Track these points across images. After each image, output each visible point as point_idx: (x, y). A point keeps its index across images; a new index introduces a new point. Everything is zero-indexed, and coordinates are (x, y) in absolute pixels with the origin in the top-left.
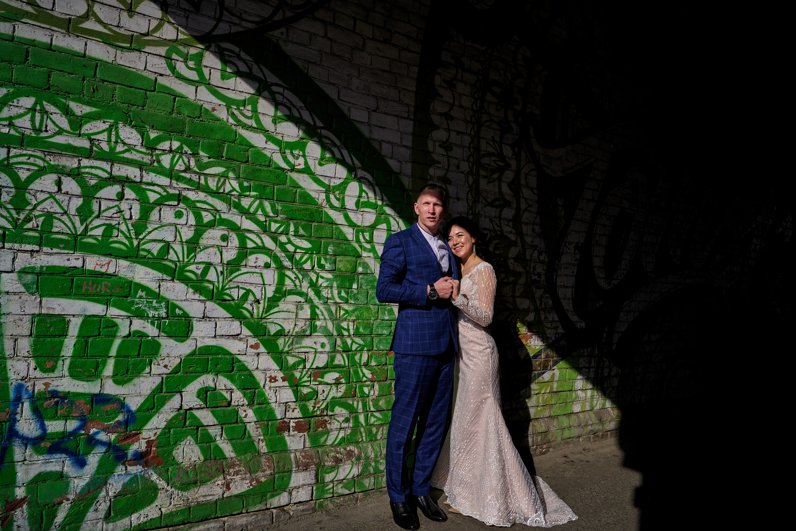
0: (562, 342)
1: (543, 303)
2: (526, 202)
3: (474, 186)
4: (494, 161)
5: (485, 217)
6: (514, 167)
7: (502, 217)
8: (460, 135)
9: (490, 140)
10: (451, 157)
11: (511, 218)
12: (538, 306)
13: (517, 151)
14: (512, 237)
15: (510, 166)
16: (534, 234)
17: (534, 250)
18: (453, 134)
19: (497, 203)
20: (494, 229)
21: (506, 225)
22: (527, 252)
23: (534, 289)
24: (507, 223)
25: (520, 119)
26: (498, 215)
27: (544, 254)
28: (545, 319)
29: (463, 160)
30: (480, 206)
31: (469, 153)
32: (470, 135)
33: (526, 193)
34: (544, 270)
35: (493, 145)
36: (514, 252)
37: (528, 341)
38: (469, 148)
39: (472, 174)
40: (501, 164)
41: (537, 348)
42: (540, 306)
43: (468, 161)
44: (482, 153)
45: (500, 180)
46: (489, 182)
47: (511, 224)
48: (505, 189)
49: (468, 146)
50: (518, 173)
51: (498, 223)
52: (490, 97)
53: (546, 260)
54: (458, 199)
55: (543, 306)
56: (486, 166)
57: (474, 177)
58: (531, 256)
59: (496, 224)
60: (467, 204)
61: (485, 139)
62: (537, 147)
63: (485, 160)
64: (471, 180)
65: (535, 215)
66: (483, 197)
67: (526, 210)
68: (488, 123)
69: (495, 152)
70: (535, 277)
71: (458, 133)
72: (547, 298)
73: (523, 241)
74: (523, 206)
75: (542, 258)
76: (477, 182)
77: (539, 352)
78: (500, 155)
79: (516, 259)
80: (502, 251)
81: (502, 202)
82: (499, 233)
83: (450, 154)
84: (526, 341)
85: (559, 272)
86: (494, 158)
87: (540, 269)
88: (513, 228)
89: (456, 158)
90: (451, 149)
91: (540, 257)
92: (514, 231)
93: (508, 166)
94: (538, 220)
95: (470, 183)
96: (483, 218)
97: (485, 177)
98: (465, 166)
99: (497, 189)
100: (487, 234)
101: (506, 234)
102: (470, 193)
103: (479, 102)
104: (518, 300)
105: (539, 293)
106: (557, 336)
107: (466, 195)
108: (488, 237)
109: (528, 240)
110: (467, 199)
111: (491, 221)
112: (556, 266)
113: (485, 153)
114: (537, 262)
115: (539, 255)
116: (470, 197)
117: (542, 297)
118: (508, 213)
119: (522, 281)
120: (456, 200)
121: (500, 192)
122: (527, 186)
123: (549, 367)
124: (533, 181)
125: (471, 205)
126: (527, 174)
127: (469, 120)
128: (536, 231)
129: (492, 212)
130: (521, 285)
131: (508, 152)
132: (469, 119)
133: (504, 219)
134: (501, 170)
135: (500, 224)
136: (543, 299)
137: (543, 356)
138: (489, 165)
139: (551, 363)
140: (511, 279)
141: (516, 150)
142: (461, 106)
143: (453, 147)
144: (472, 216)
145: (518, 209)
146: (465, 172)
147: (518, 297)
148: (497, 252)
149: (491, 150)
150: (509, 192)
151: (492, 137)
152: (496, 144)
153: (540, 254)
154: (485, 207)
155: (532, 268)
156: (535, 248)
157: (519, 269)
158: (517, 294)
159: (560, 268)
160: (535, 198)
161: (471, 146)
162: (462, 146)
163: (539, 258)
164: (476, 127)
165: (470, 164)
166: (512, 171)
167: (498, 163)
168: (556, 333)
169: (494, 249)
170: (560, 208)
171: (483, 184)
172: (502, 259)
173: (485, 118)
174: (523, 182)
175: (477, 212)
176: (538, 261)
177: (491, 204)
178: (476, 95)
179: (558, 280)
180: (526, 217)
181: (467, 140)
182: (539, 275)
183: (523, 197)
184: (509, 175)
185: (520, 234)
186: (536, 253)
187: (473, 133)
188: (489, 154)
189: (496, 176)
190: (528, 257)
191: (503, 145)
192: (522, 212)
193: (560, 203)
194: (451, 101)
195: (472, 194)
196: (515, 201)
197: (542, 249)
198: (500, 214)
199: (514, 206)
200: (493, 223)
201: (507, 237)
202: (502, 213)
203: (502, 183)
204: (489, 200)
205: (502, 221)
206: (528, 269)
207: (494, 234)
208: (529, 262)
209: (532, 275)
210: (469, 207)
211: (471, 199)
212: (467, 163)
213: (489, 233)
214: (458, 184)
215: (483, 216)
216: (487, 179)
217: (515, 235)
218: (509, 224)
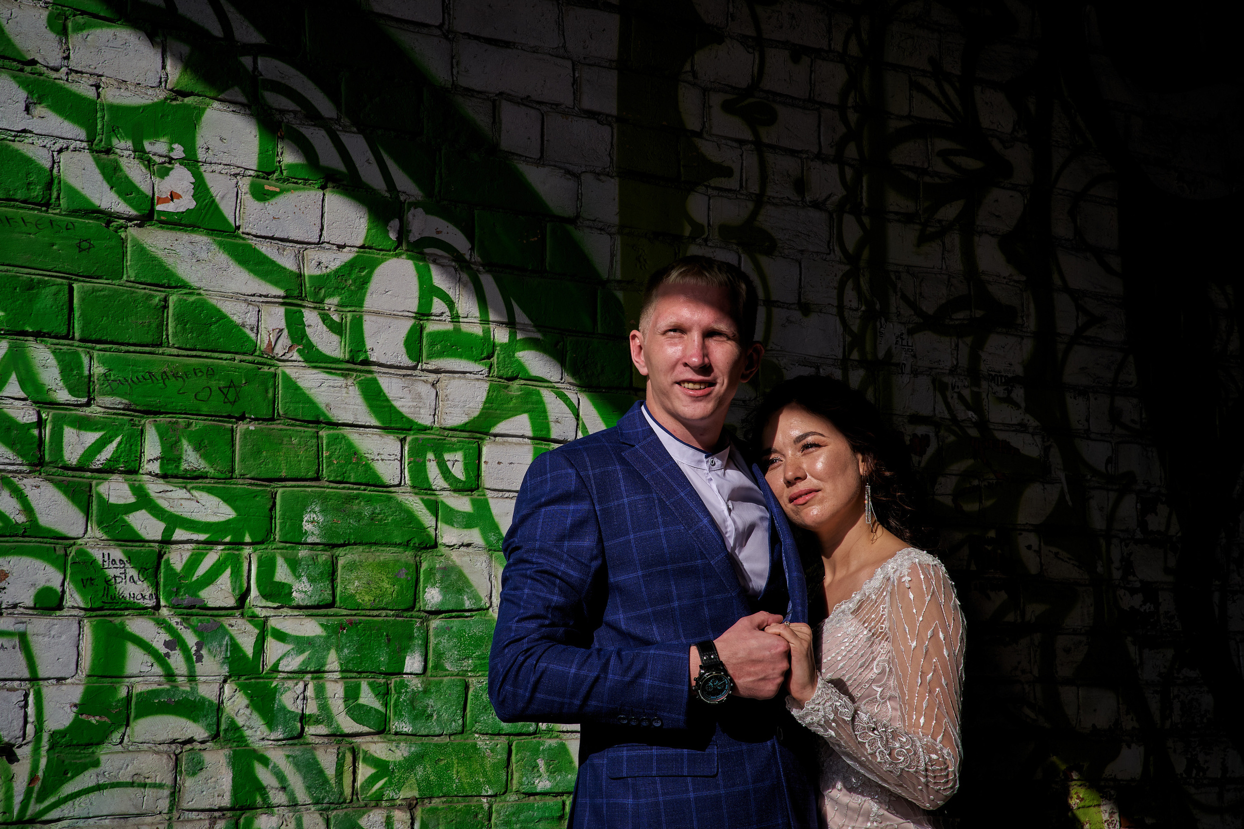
1: (1177, 706)
2: (1080, 308)
3: (866, 254)
4: (944, 155)
5: (915, 373)
6: (1023, 173)
7: (983, 368)
8: (805, 60)
9: (923, 73)
10: (773, 148)
11: (1019, 370)
12: (1157, 717)
13: (1032, 108)
14: (1029, 446)
15: (1007, 169)
16: (1119, 430)
17: (1122, 493)
18: (777, 59)
19: (960, 315)
20: (954, 419)
21: (1001, 400)
22: (1093, 503)
23: (1132, 649)
24: (1002, 393)
26: (964, 363)
27: (1163, 510)
28: (1188, 771)
29: (819, 156)
31: (842, 130)
32: (842, 57)
34: (1167, 571)
35: (935, 91)
36: (1036, 502)
38: (842, 108)
39: (856, 211)
40: (971, 163)
42: (1164, 718)
43: (839, 160)
44: (894, 124)
45: (968, 224)
46: (923, 239)
47: (1018, 394)
48: (991, 258)
49: (835, 100)
50: (1039, 195)
51: (966, 393)
53: (1174, 530)
54: (805, 308)
55: (1176, 719)
56: (912, 176)
57: (866, 220)
58: (1111, 518)
59: (961, 397)
60: (840, 329)
61: (905, 69)
63: (907, 154)
64: (852, 232)
65: (1119, 355)
66: (904, 297)
67: (1077, 337)
69: (946, 118)
70: (1130, 601)
71: (797, 53)
72: (1190, 682)
73: (1072, 459)
74: (1067, 323)
75: (1155, 522)
76: (875, 238)
78: (967, 129)
79: (1048, 531)
80: (989, 503)
81: (979, 314)
82: (973, 432)
83: (769, 135)
85: (1234, 579)
86: (943, 144)
87: (1153, 568)
88: (1028, 410)
89: (792, 153)
90: (771, 119)
91: (1150, 518)
92: (1033, 422)
94: (1130, 376)
95: (851, 247)
96: (906, 378)
97: (908, 219)
98: (827, 181)
99: (956, 263)
100: (926, 438)
101: (1000, 436)
102: (850, 284)
104: (1068, 694)
105: (1153, 664)
107: (834, 293)
108: (931, 451)
109: (1095, 453)
110: (841, 308)
111: (940, 387)
112: (1219, 554)
113: (906, 123)
114: (1137, 542)
115: (1144, 513)
116: (850, 296)
117: (1167, 680)
118: (1007, 353)
119: (1080, 617)
120: (797, 315)
121: (972, 273)
122: (1081, 245)
124: (1104, 223)
125: (855, 328)
126: (1078, 197)
128: (1126, 419)
129: (942, 351)
130: (1076, 632)
131: (995, 114)
133: (993, 378)
135: (977, 396)
136: (1174, 690)
138: (922, 172)
140: (1034, 610)
141: (1031, 104)
143: (778, 108)
144: (861, 372)
145: (1046, 335)
146: (830, 205)
147: (1069, 682)
148: (971, 507)
149: (929, 111)
150: (1007, 270)
151: (932, 61)
152: (947, 86)
153: (1148, 506)
154: (911, 332)
155: (1117, 564)
156: (1124, 483)
157: (1064, 570)
158: (1064, 670)
160: (1116, 287)
161: (851, 102)
162: (812, 103)
163: (1143, 525)
164: (865, 22)
165: (849, 172)
166: (1015, 187)
167: (958, 159)
171: (901, 246)
172: (992, 534)
174: (1062, 229)
175: (881, 355)
176: (1139, 535)
177: (935, 323)
179: (1233, 610)
182: (1149, 591)
183: (1067, 290)
184: (1003, 206)
185: (1058, 431)
186: (1129, 507)
187: (854, 49)
188: (923, 129)
189: (950, 212)
190: (1098, 522)
191: (977, 89)
192: (1062, 347)
195: (857, 288)
196: (1032, 306)
197: (1153, 490)
198: (975, 358)
199: (1031, 324)
200: (949, 394)
201: (1006, 444)
202: (984, 355)
203: (976, 238)
204: (929, 307)
205: (984, 384)
206: (1100, 569)
207: (952, 438)
208: (1102, 542)
209: (1121, 592)
210: (848, 339)
211: (854, 304)
212: (834, 169)
213: (932, 435)
214: (802, 252)
215: (908, 369)
216: (917, 227)
217: (1038, 439)
218: (1013, 395)
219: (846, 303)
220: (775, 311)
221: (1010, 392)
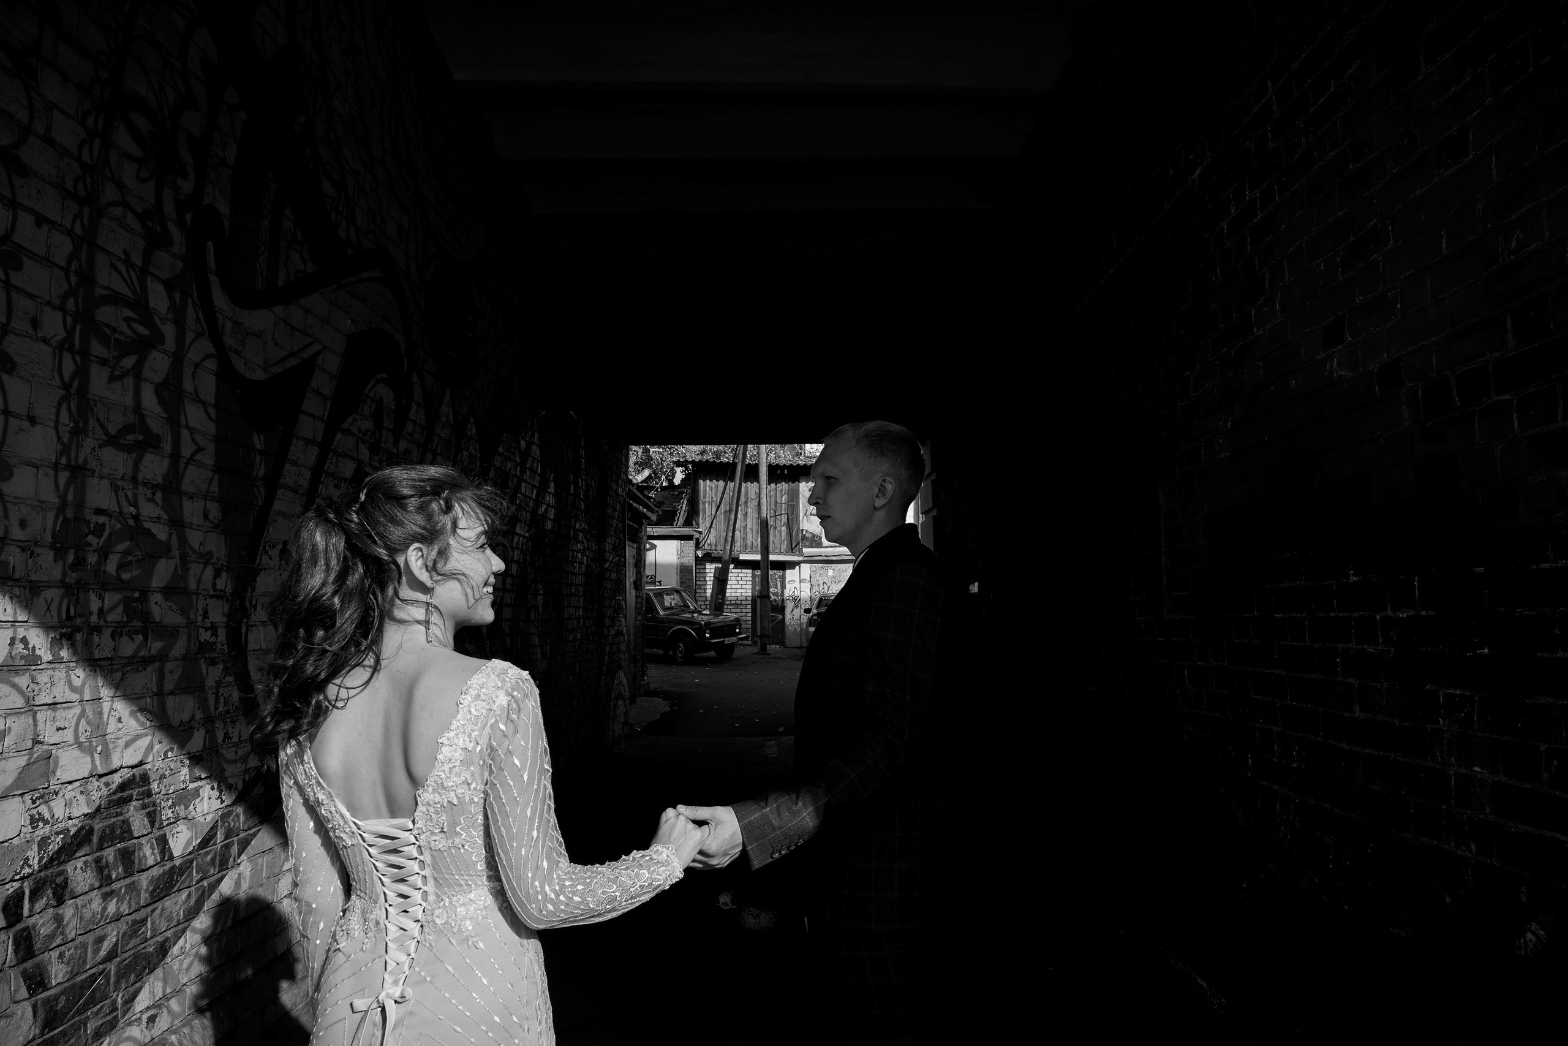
0: (255, 790)
1: (222, 700)
2: (194, 440)
3: (76, 384)
4: (127, 320)
5: (101, 478)
6: (170, 344)
7: (140, 477)
8: (45, 227)
9: (119, 259)
10: (17, 288)
11: (160, 480)
12: (212, 710)
13: (178, 300)
14: (161, 532)
15: (162, 339)
16: (207, 524)
17: (206, 564)
18: (26, 221)
19: (130, 437)
20: (121, 513)
21: (149, 500)
22: (191, 572)
23: (204, 667)
24: (150, 496)
25: (188, 217)
26: (130, 473)
27: (224, 575)
28: (224, 741)
29: (49, 303)
30: (89, 443)
31: (66, 287)
32: (70, 233)
33: (195, 416)
34: (224, 615)
35: (125, 274)
36: (163, 572)
37: (191, 808)
38: (67, 270)
39: (71, 350)
40: (143, 331)
41: (209, 818)
42: (216, 709)
43: (62, 308)
44: (99, 292)
45: (137, 372)
46: (112, 379)
47: (159, 496)
48: (150, 400)
49: (63, 264)
50: (178, 359)
51: (130, 493)
52: (123, 138)
53: (229, 589)
54: (32, 420)
55: (221, 709)
56: (108, 331)
57: (78, 358)
58: (199, 582)
59: (127, 497)
60: (55, 439)
61: (109, 253)
62: (220, 299)
63: (106, 314)
64: (68, 368)
65: (211, 474)
66: (98, 420)
67: (191, 460)
68: (117, 211)
69: (130, 294)
70: (205, 636)
71: (41, 220)
72: (229, 684)
73: (183, 541)
74: (186, 451)
75: (220, 584)
76: (82, 373)
77: (212, 828)
78: (140, 305)
79: (169, 592)
80: (136, 573)
81: (141, 438)
82: (131, 522)
83: (16, 279)
84: (187, 808)
85: (253, 617)
86: (128, 313)
87: (218, 613)
88: (163, 508)
89: (31, 296)
90: (19, 267)
91: (218, 581)
92: (165, 517)
93: (154, 340)
94: (215, 488)
95: (66, 378)
96: (95, 481)
97: (104, 362)
98: (54, 325)
99: (130, 402)
100: (104, 524)
101: (146, 525)
102: (64, 406)
103: (97, 143)
104: (170, 701)
105: (213, 674)
106: (247, 778)
107: (54, 411)
108: (106, 535)
109: (195, 538)
110: (57, 422)
111: (115, 488)
112: (247, 604)
113: (105, 292)
114: (212, 597)
115: (215, 578)
116: (64, 413)
117: (219, 684)
118: (154, 467)
119: (179, 648)
120: (26, 424)
121: (138, 408)
122: (198, 400)
123: (231, 860)
124: (208, 385)
125: (65, 440)
126: (197, 365)
127: (71, 189)
128: (211, 517)
129: (117, 461)
130: (176, 659)
131: (159, 300)
132: (69, 185)
133: (145, 484)
134: (144, 346)
135: (135, 496)
136: (221, 691)
137: (220, 836)
138: (114, 330)
139: (235, 850)
140: (156, 646)
141: (177, 296)
142: (50, 141)
143: (24, 258)
144: (67, 474)
145: (175, 456)
146: (53, 342)
147: (171, 693)
148: (126, 576)
149: (120, 286)
150: (158, 409)
151: (125, 251)
152: (132, 272)
153: (217, 574)
154: (100, 447)
155: (200, 612)
156: (206, 558)
157: (173, 618)
158: (168, 686)
159: (255, 607)
160: (212, 428)
161: (73, 268)
162: (46, 261)
163: (214, 585)
164: (86, 211)
165: (69, 320)
166: (165, 352)
167: (136, 326)
168: (246, 771)
169: (121, 567)
170: (258, 458)
171: (98, 381)
172: (137, 595)
173: (110, 193)
174: (188, 386)
175: (80, 462)
176: (212, 593)
177: (112, 441)
178: (90, 121)
179: (251, 637)
180: (194, 478)
181: (63, 249)
182: (213, 629)
183: (188, 427)
184: (158, 364)
185: (177, 523)
186: (209, 573)
187: (78, 229)
188: (115, 299)
189: (129, 362)
190: (193, 586)
191: (149, 279)
192: (182, 465)
193: (259, 447)
194: (23, 116)
195: (69, 409)
196: (169, 435)
197: (220, 562)
198: (136, 468)
199: (168, 448)
200: (120, 493)
201: (149, 531)
202: (141, 468)
203: (142, 384)
204: (113, 430)
205: (140, 488)
206: (191, 616)
207: (119, 526)
208: (194, 597)
209: (201, 630)
210: (60, 447)
211: (67, 421)
212: (59, 315)
213: (107, 523)
214: (33, 375)
215: (97, 474)
216: (109, 369)
217: (166, 528)
218: (156, 497)
219: (61, 420)
220: (11, 419)
221: (154, 494)
